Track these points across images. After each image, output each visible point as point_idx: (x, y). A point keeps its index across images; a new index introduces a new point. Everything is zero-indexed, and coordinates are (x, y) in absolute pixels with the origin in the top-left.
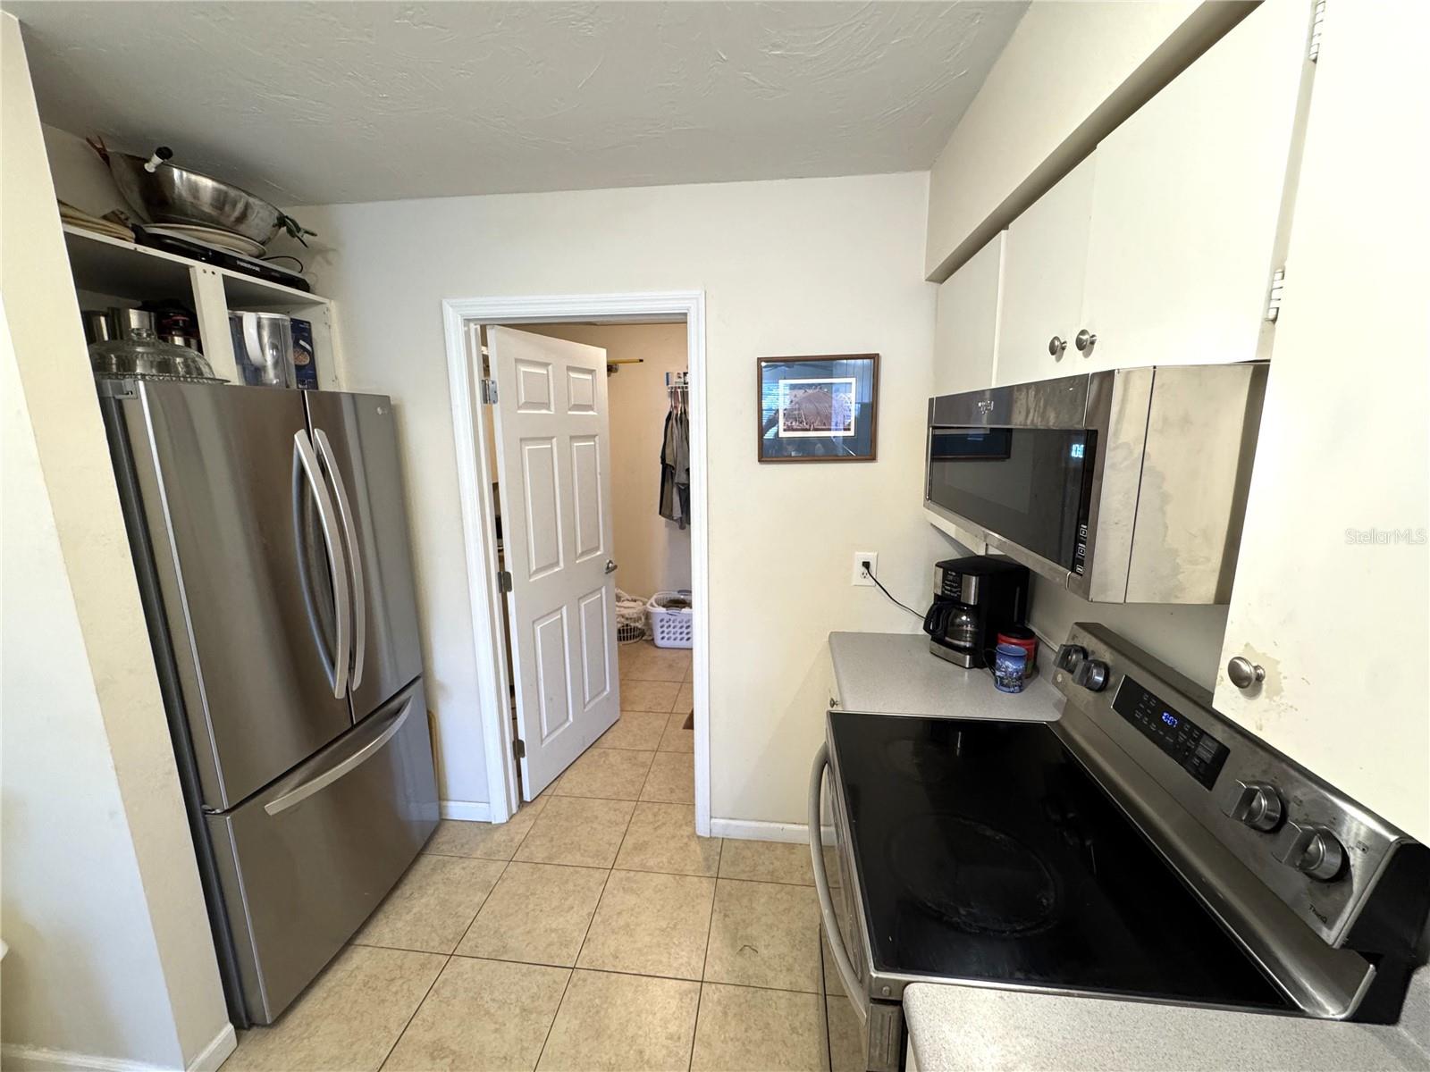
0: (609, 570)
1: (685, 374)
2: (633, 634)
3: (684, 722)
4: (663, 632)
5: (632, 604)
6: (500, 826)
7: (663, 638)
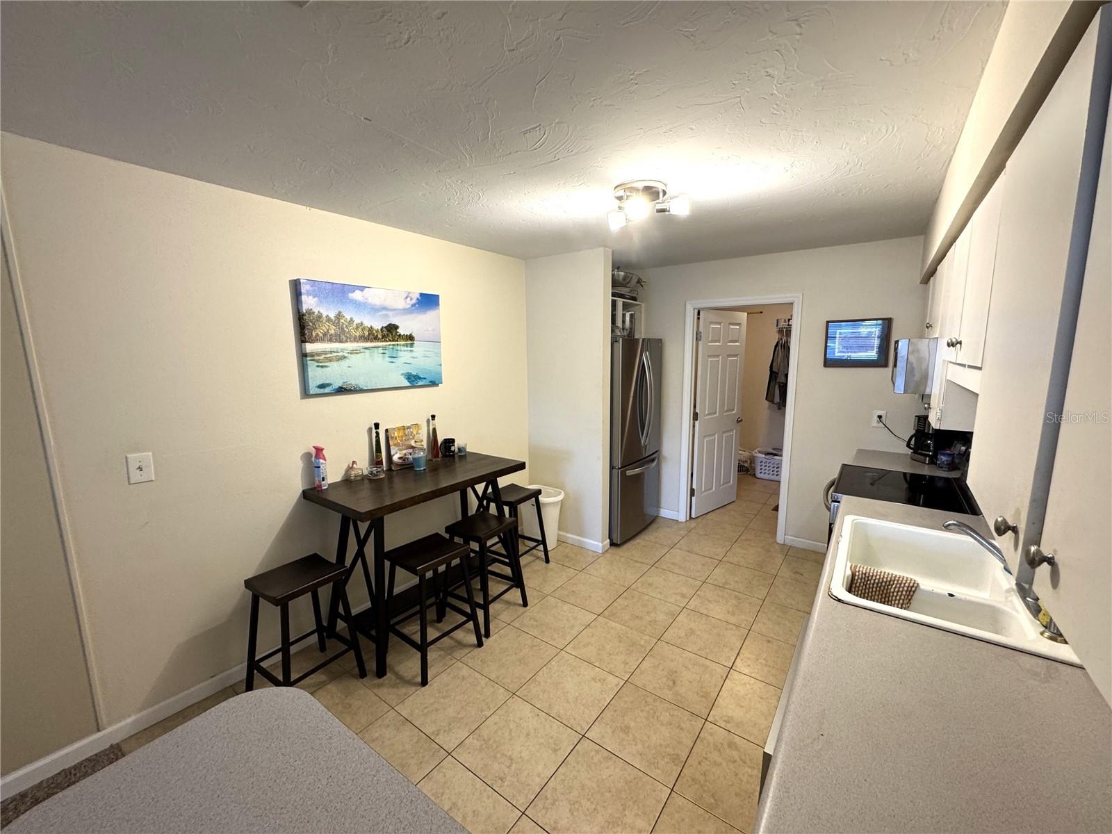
0: (738, 421)
1: (789, 320)
2: (746, 470)
3: (774, 507)
4: (761, 469)
5: (743, 453)
6: (681, 522)
7: (761, 473)
